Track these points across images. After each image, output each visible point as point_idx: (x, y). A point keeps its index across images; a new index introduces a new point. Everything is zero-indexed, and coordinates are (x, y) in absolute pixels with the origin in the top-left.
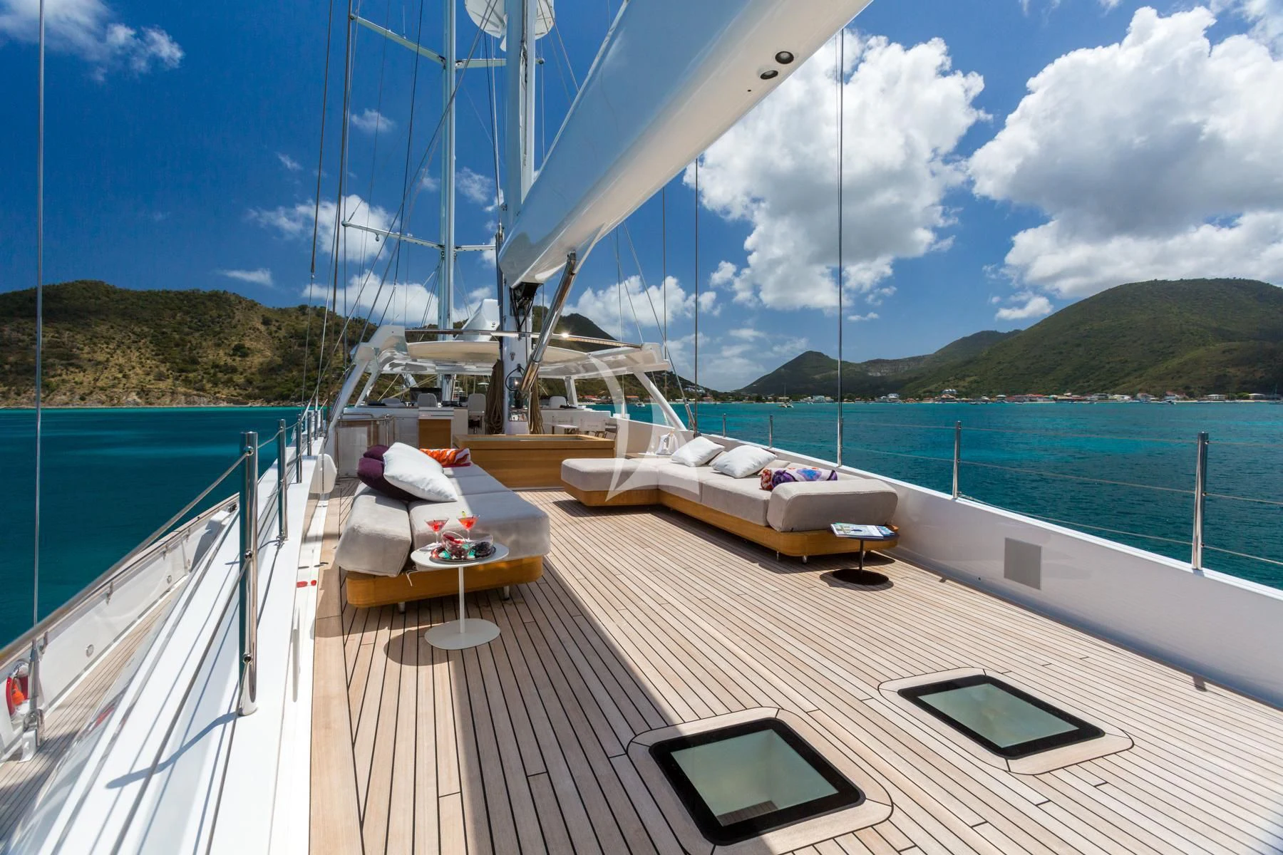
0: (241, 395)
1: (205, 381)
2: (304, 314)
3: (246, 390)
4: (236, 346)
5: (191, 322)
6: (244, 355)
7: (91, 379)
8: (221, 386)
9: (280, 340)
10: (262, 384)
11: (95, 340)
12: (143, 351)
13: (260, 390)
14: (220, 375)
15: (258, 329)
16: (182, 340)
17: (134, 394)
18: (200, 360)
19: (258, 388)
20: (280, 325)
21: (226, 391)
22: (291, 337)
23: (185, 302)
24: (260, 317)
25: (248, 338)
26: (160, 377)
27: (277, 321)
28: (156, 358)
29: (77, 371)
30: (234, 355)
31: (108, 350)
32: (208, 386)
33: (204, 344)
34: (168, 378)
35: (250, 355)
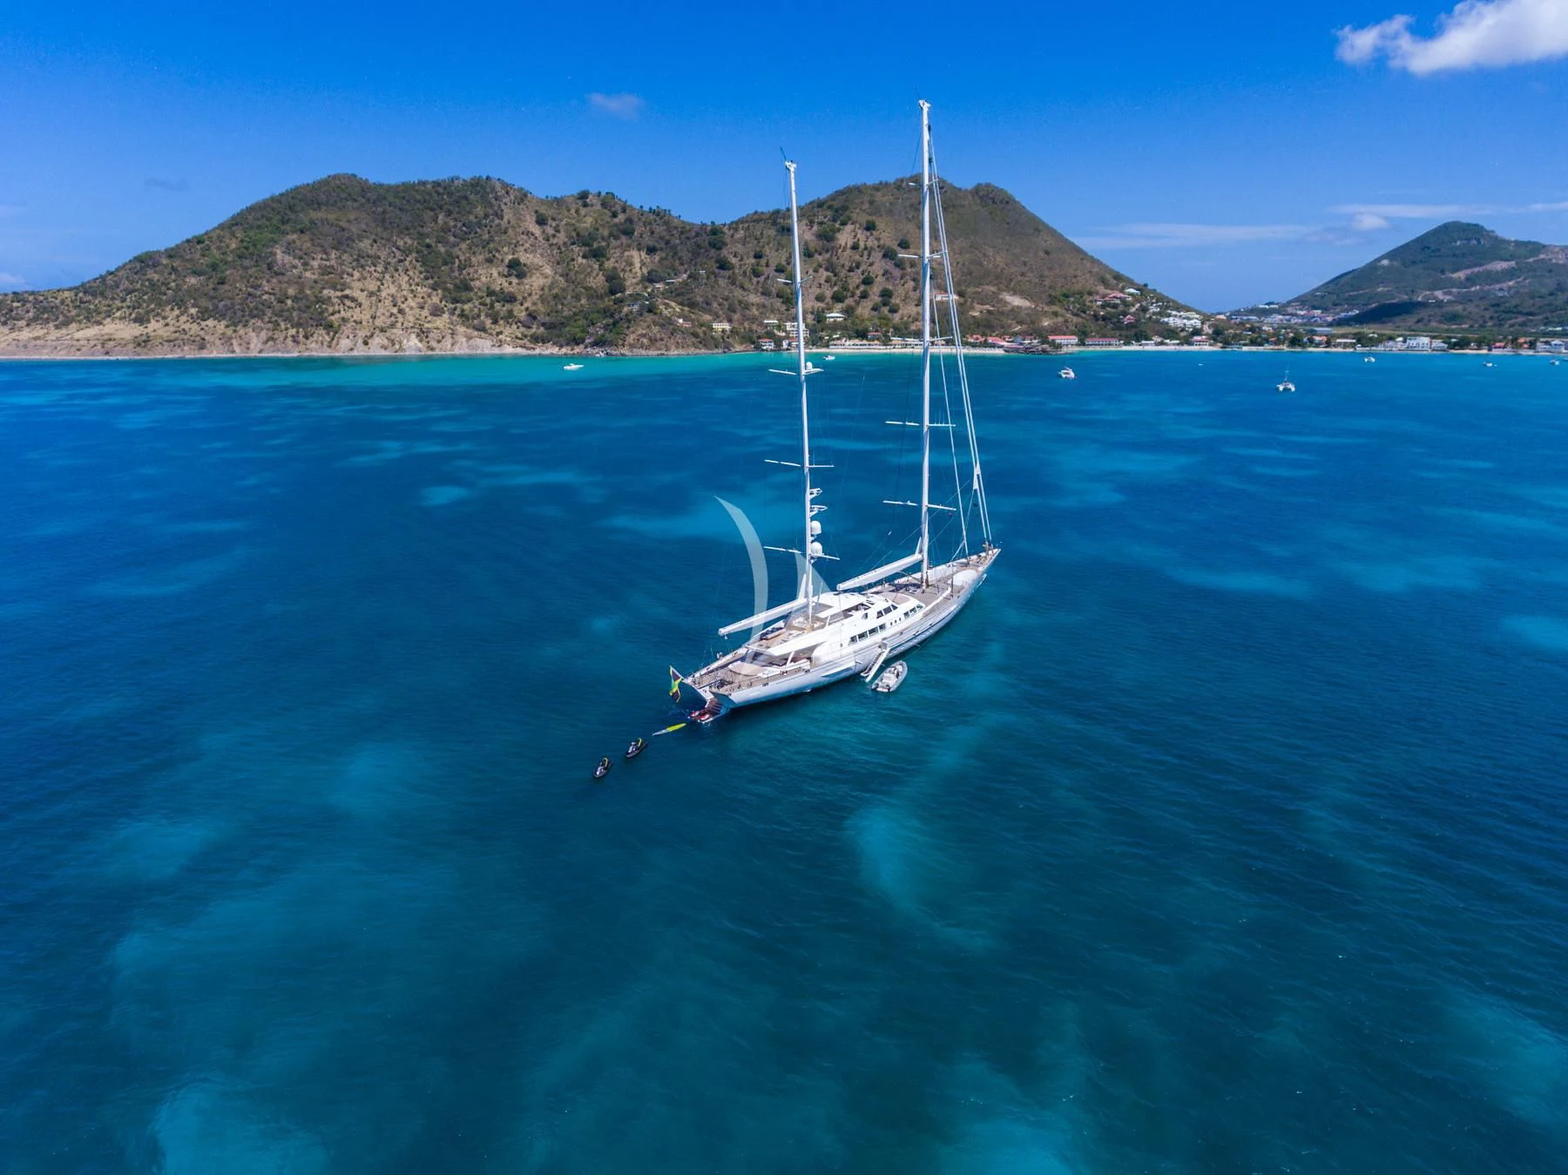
0: (526, 336)
1: (483, 315)
2: (585, 205)
3: (529, 327)
4: (510, 261)
5: (455, 226)
6: (521, 276)
7: (369, 316)
8: (501, 322)
9: (559, 248)
10: (547, 319)
11: (362, 261)
12: (411, 273)
13: (546, 329)
14: (498, 306)
15: (533, 235)
16: (449, 254)
17: (413, 336)
18: (472, 283)
19: (543, 324)
20: (558, 225)
21: (507, 331)
22: (573, 244)
23: (445, 197)
24: (533, 214)
25: (522, 249)
26: (437, 312)
27: (554, 219)
28: (426, 282)
29: (353, 305)
30: (510, 275)
31: (375, 274)
32: (488, 322)
33: (473, 259)
34: (444, 313)
35: (528, 275)
